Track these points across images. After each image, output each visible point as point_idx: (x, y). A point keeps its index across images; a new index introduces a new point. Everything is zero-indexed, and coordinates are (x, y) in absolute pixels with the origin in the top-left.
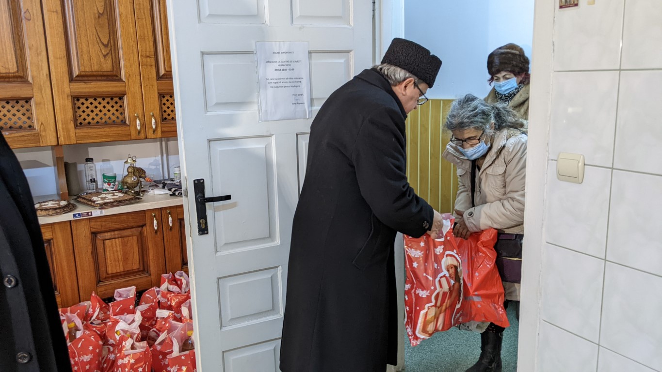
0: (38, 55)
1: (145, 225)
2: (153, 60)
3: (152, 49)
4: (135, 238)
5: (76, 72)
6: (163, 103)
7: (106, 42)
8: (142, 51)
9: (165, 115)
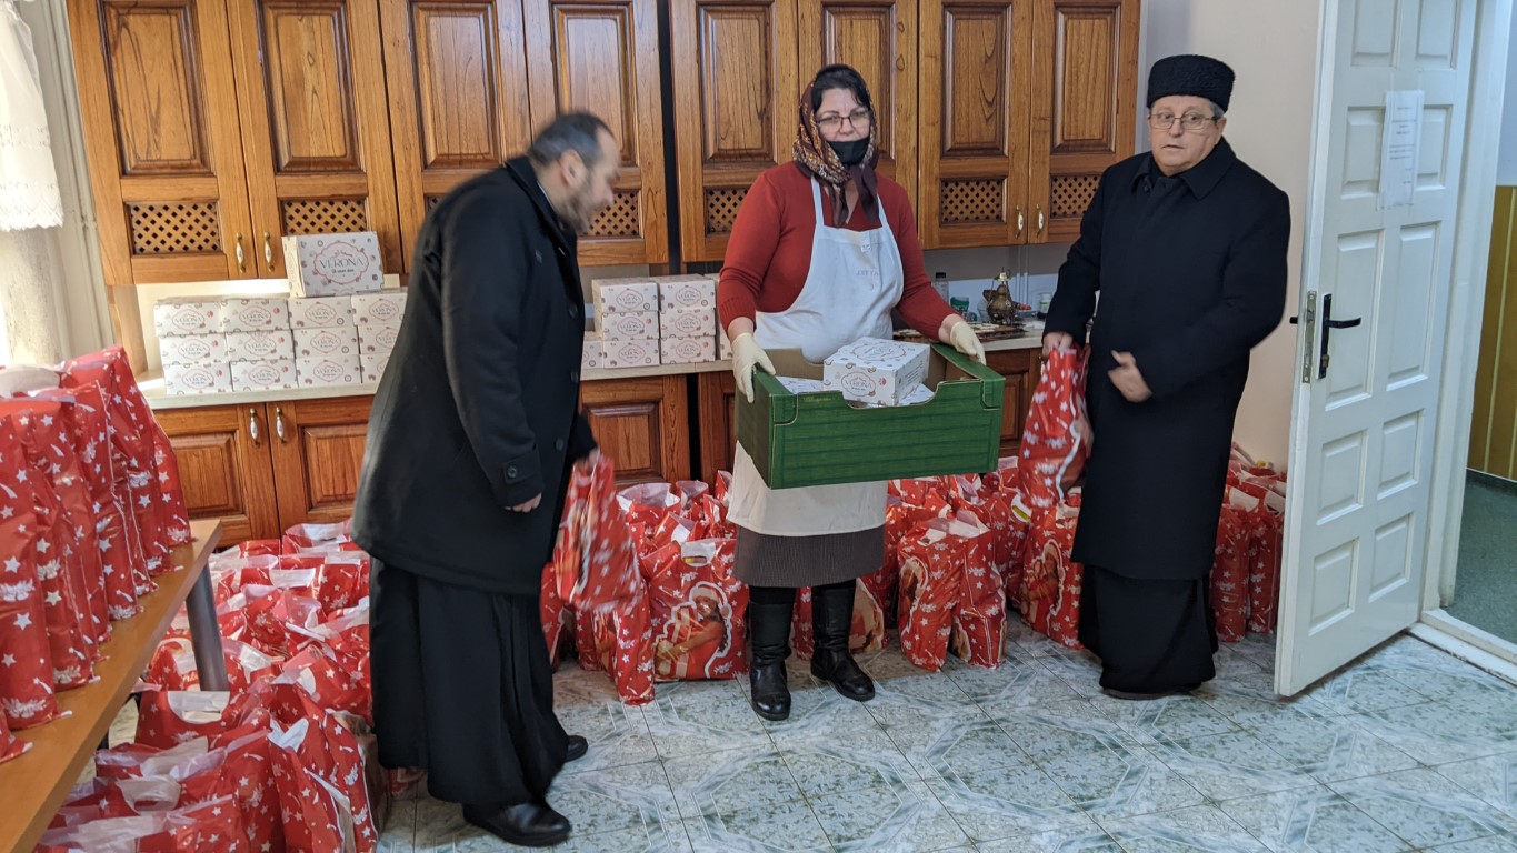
2: (1048, 123)
3: (1049, 108)
4: (1013, 388)
5: (949, 144)
7: (990, 100)
8: (1035, 110)
9: (1055, 209)
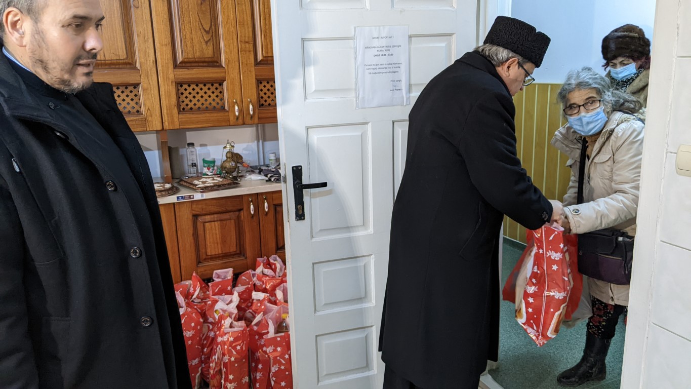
0: (145, 41)
1: (243, 209)
2: (251, 46)
3: (251, 35)
4: (233, 221)
5: (180, 59)
6: (260, 89)
7: (207, 29)
8: (241, 36)
9: (262, 101)
